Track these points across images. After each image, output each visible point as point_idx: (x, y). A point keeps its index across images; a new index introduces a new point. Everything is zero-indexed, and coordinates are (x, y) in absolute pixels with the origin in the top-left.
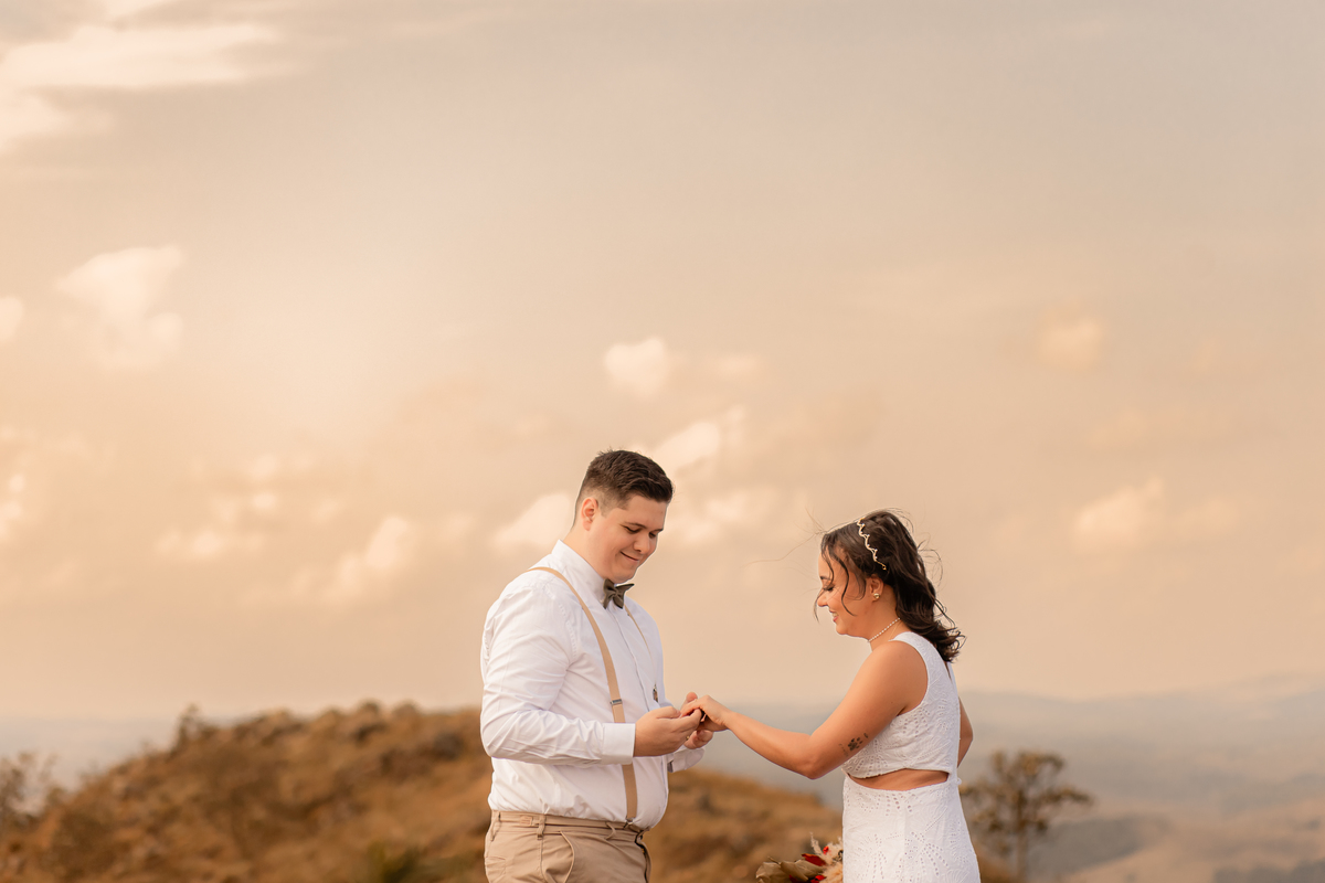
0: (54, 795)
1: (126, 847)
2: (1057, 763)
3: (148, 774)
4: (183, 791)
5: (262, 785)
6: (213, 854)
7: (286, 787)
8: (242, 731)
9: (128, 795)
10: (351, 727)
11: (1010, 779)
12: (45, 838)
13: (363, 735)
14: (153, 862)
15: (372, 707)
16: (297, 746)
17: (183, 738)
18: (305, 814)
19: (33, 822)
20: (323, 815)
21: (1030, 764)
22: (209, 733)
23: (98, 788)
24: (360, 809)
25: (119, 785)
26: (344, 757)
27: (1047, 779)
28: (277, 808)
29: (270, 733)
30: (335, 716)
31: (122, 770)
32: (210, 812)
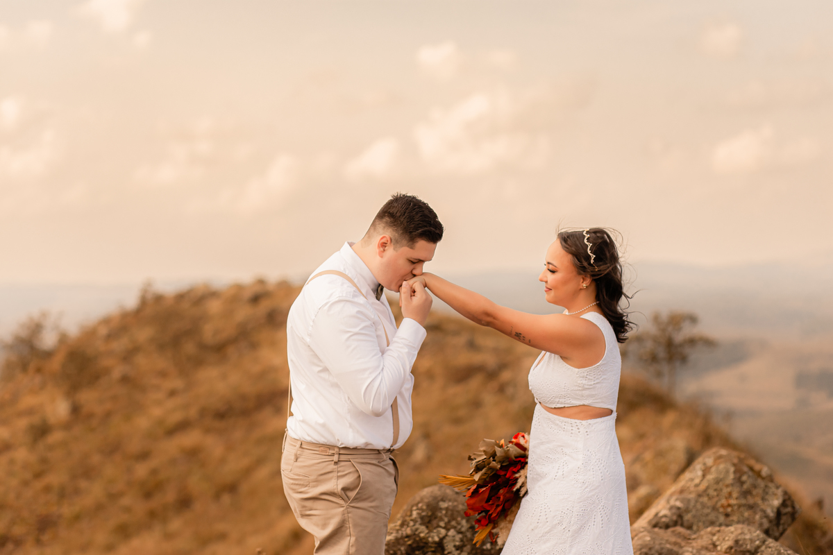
0: (63, 338)
1: (107, 371)
2: (693, 319)
3: (122, 324)
4: (144, 334)
5: (193, 330)
6: (163, 374)
7: (209, 332)
8: (181, 297)
9: (110, 337)
10: (248, 294)
11: (663, 330)
12: (56, 364)
13: (256, 299)
14: (125, 379)
15: (261, 282)
16: (214, 307)
17: (144, 302)
18: (220, 350)
19: (48, 355)
20: (231, 350)
21: (676, 320)
22: (159, 299)
23: (89, 334)
24: (254, 346)
25: (103, 331)
26: (243, 313)
27: (688, 331)
28: (203, 347)
29: (197, 298)
30: (239, 288)
31: (106, 321)
32: (161, 347)
